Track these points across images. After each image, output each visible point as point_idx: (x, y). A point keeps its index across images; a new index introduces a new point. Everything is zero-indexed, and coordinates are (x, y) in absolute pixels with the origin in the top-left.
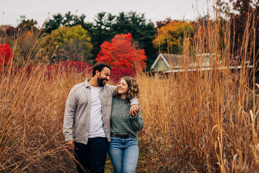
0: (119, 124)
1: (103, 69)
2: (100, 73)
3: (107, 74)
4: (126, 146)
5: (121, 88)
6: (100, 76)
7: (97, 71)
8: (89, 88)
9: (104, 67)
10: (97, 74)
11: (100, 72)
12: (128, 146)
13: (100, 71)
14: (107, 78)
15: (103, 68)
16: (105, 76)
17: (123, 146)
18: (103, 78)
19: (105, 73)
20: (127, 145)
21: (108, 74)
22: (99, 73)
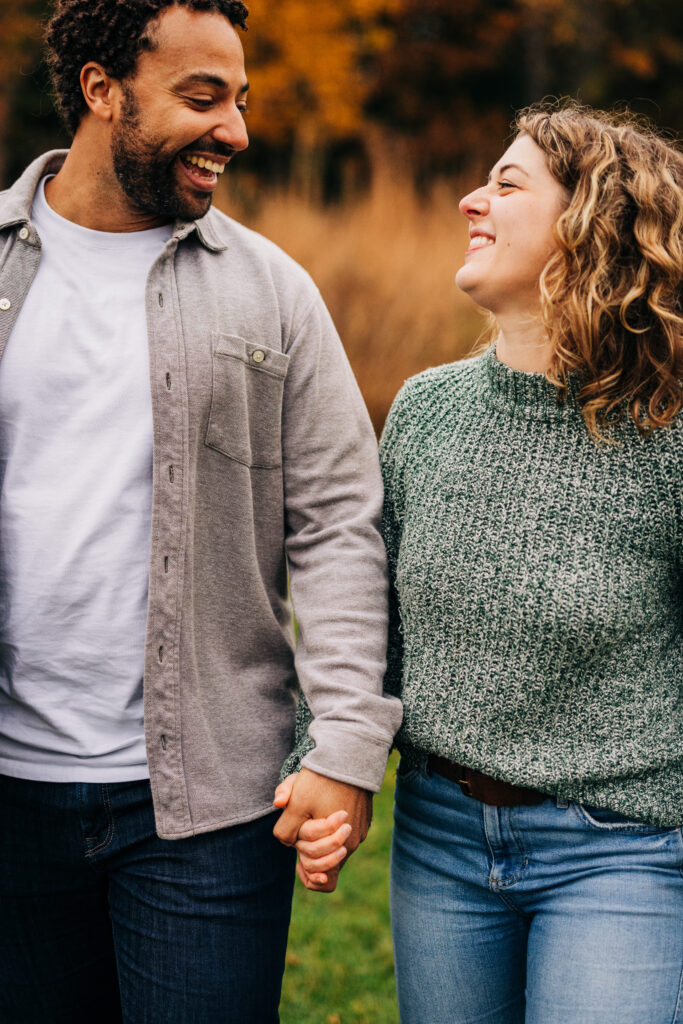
0: (441, 655)
1: (147, 45)
2: (128, 95)
3: (206, 93)
4: (530, 878)
5: (484, 226)
6: (136, 125)
7: (94, 79)
8: (25, 242)
9: (154, 14)
10: (97, 104)
11: (129, 84)
12: (548, 882)
13: (122, 68)
14: (221, 133)
15: (141, 29)
16: (186, 120)
17: (496, 872)
18: (169, 146)
19: (175, 81)
20: (536, 871)
21: (216, 82)
22: (115, 93)
